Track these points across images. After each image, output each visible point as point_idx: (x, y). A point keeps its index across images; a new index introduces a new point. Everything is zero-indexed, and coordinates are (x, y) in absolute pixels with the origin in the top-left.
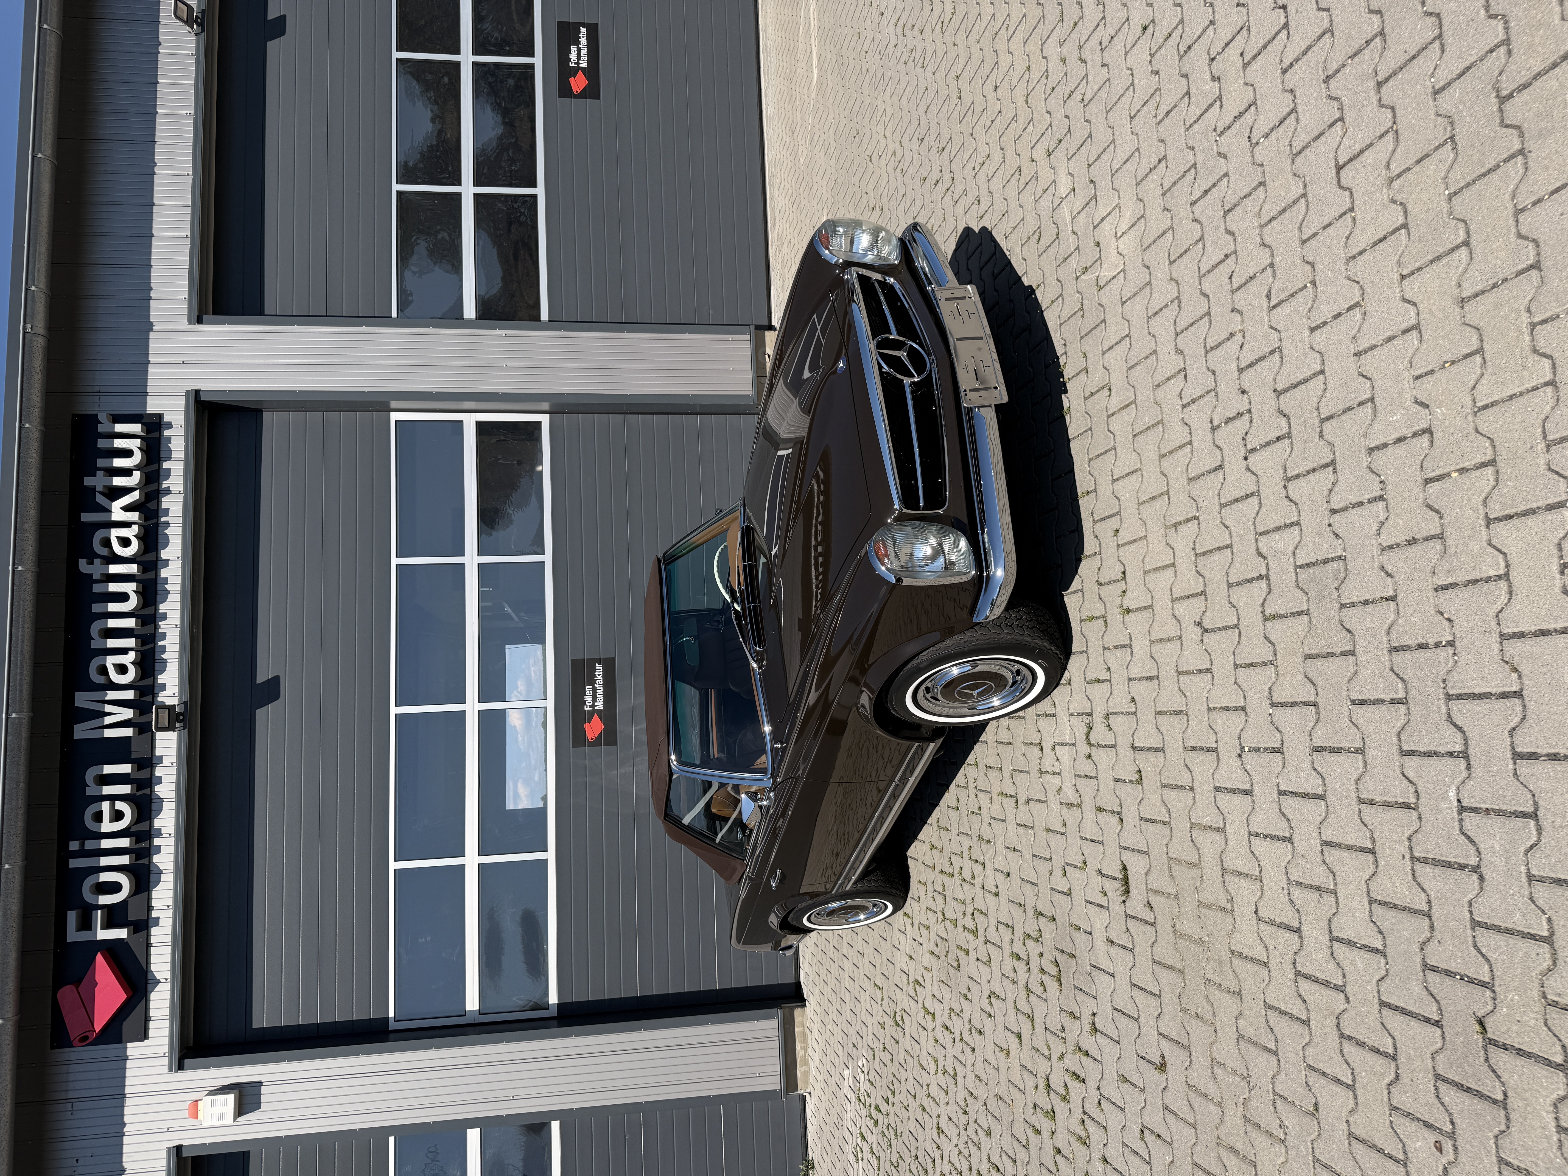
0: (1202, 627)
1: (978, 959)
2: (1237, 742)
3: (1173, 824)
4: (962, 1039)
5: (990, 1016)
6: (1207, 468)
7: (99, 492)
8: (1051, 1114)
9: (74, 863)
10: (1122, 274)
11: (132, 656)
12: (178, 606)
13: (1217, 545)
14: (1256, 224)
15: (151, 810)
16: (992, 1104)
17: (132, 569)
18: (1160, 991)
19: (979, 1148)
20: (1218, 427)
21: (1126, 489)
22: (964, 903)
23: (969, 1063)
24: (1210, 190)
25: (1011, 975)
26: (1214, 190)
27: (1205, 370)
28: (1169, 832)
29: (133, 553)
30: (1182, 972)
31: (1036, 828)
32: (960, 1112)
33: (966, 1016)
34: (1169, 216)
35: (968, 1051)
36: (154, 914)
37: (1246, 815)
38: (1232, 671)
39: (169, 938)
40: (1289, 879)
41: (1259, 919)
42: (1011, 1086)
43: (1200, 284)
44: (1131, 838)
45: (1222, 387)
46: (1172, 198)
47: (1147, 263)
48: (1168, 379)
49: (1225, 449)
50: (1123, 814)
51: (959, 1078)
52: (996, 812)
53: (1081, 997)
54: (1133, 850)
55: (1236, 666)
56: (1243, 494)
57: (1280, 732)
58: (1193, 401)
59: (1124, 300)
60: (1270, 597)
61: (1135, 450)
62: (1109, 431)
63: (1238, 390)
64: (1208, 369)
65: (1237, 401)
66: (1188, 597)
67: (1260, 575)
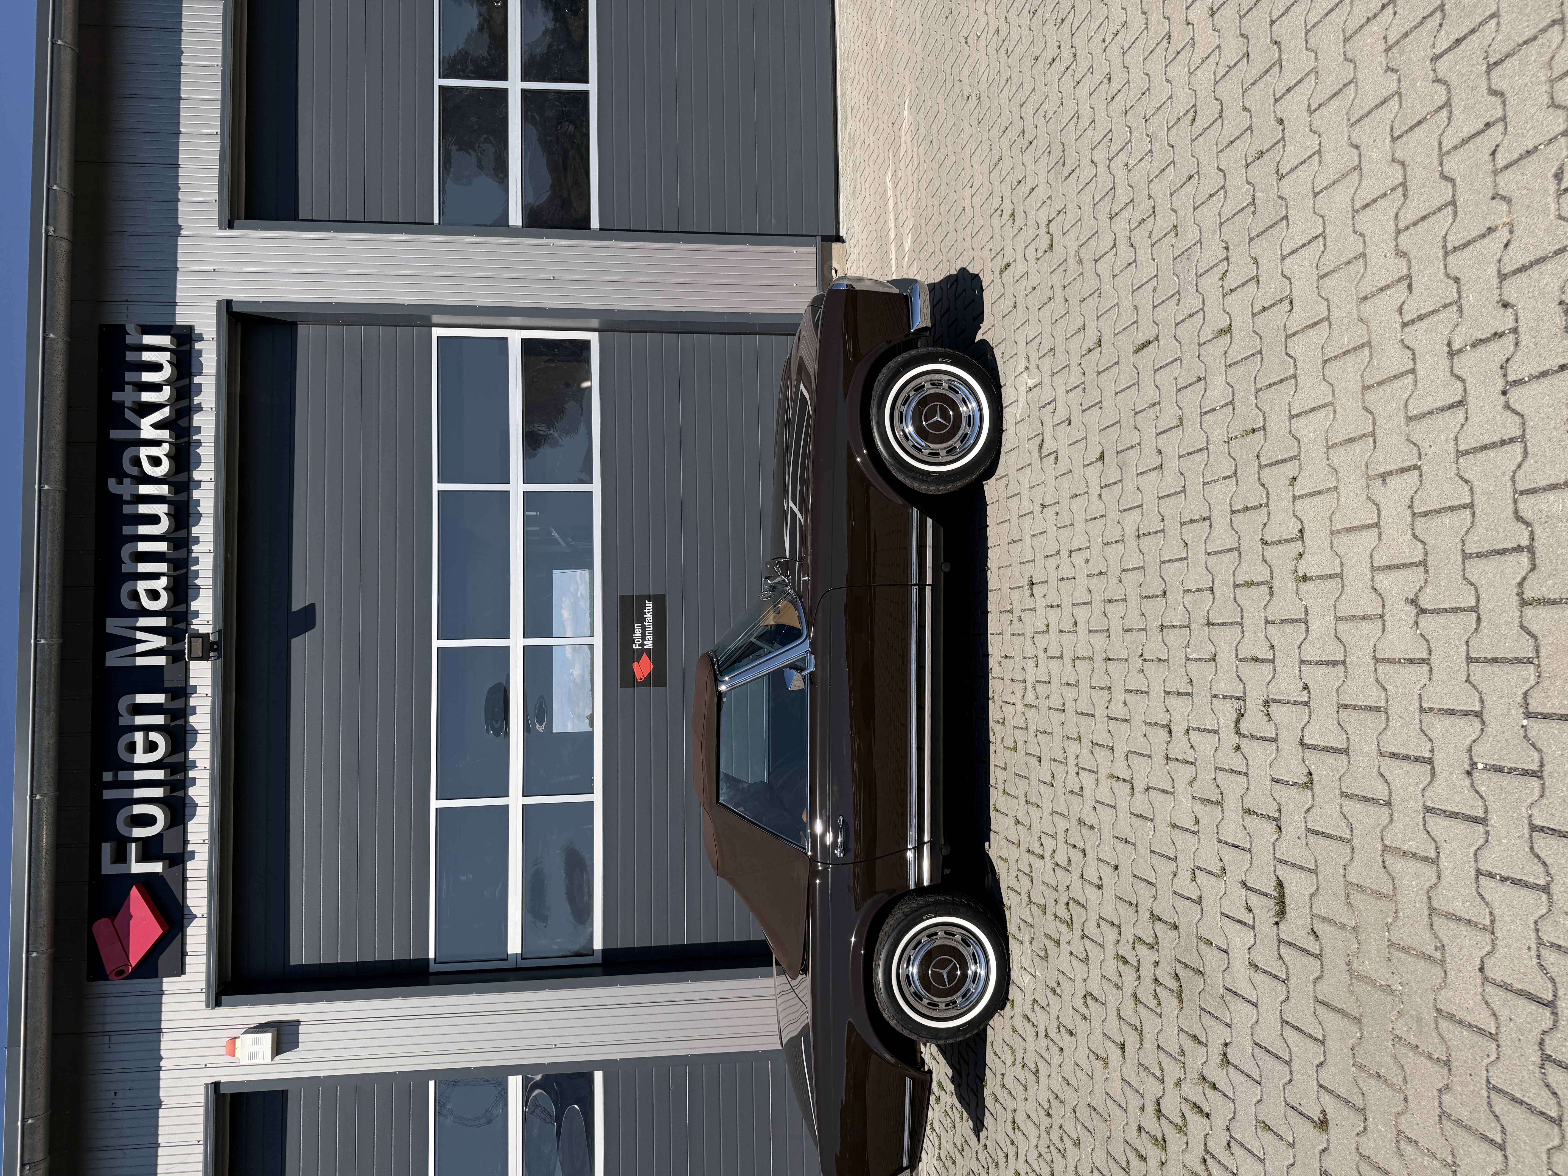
0: (1417, 606)
1: (1071, 953)
2: (1465, 756)
3: (1356, 843)
4: (1047, 1036)
5: (1085, 1018)
6: (1439, 404)
7: (128, 408)
8: (1162, 1143)
10: (1316, 157)
13: (1449, 504)
14: (1543, 79)
15: (186, 741)
16: (1083, 1113)
18: (1324, 1036)
19: (1064, 1157)
20: (1460, 351)
21: (1307, 429)
22: (1056, 889)
23: (1055, 1062)
24: (1464, 38)
25: (1115, 978)
26: (1473, 37)
27: (1442, 276)
28: (1349, 851)
30: (1358, 1020)
31: (1157, 820)
32: (1042, 1113)
33: (1054, 1012)
34: (1395, 77)
35: (1055, 1050)
36: (190, 848)
37: (1474, 848)
38: (1464, 665)
39: (205, 873)
40: (1539, 938)
41: (1486, 979)
42: (1108, 1099)
43: (1441, 164)
44: (1291, 849)
45: (1469, 298)
46: (1402, 54)
47: (1356, 141)
48: (1382, 290)
49: (1470, 380)
50: (1282, 821)
51: (1042, 1079)
52: (1104, 794)
53: (1207, 1020)
54: (1294, 865)
55: (1470, 660)
56: (1496, 439)
57: (1539, 750)
58: (1421, 318)
59: (1317, 190)
60: (1533, 576)
61: (1324, 380)
62: (1287, 354)
63: (1498, 302)
64: (1448, 276)
65: (1495, 317)
66: (1398, 567)
67: (1519, 546)
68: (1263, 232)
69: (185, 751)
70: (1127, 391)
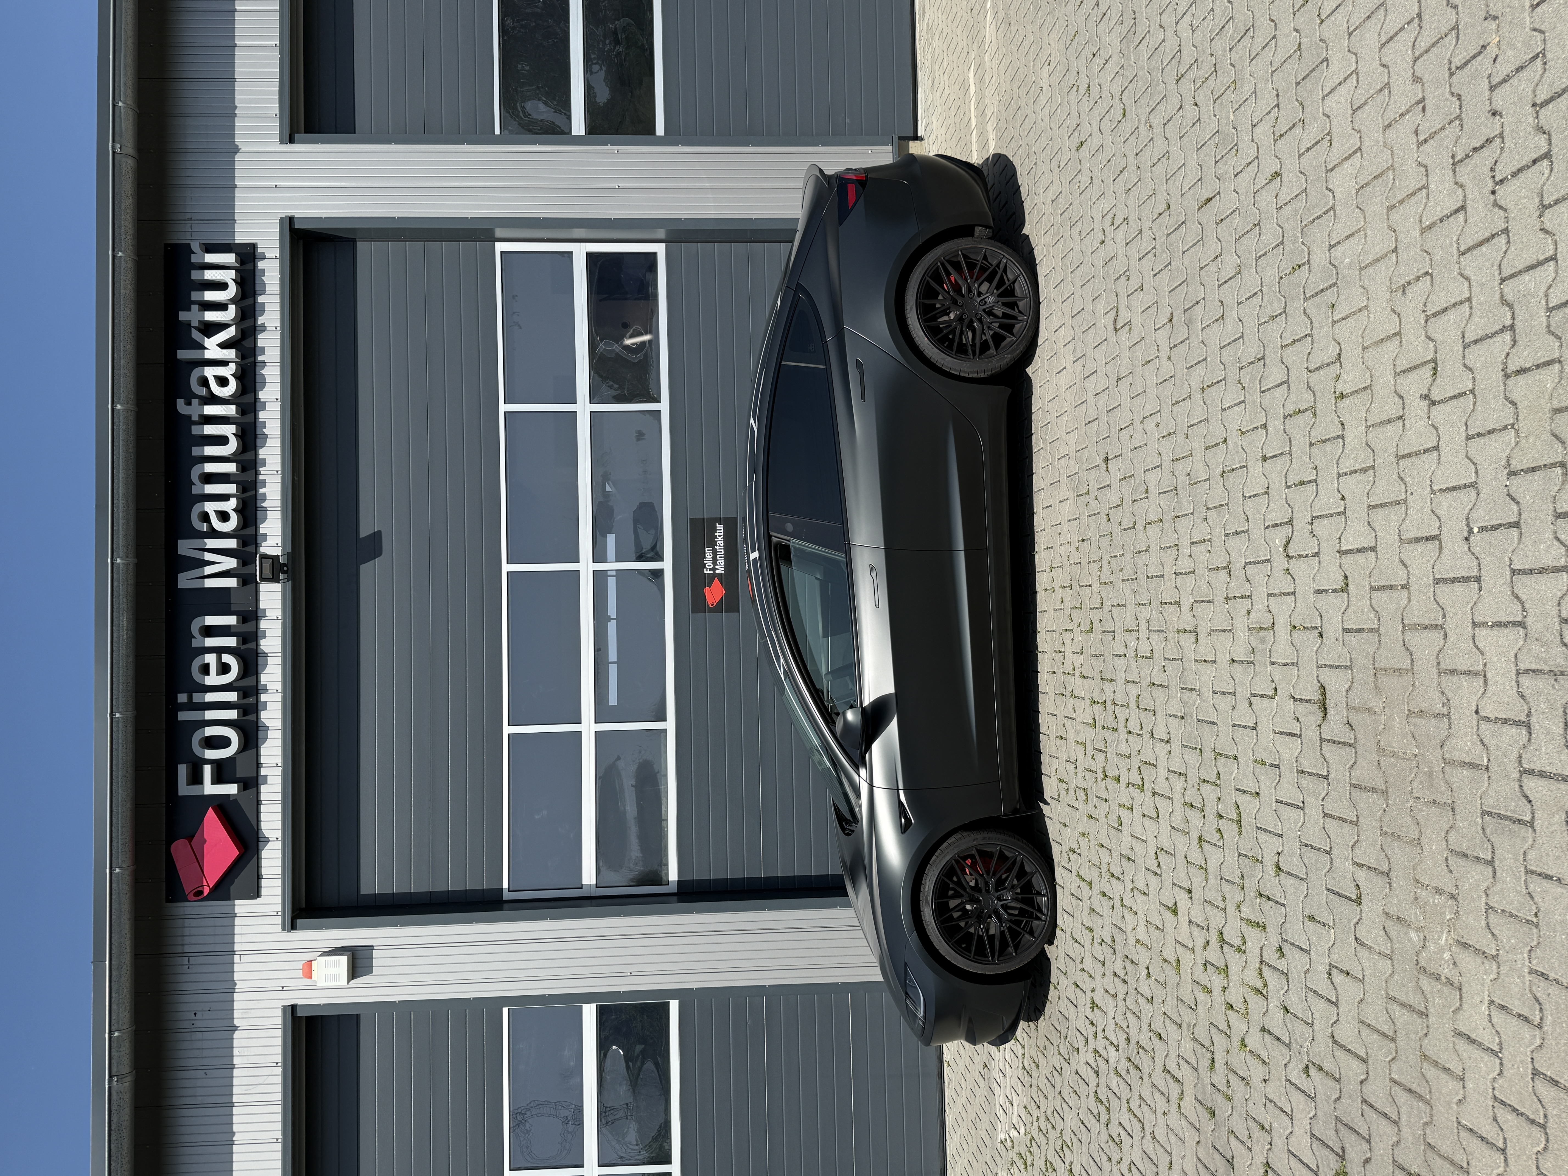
0: (1429, 399)
1: (1144, 815)
2: (1464, 523)
3: (1382, 630)
4: (1122, 905)
5: (1157, 875)
6: (1446, 213)
7: (195, 328)
8: (1224, 969)
9: (183, 716)
11: (233, 502)
12: (278, 451)
13: (1453, 301)
15: (257, 665)
16: (1156, 969)
17: (231, 410)
18: (1358, 817)
19: (1139, 1017)
20: (1462, 161)
21: (1345, 255)
22: (1129, 757)
23: (1130, 928)
25: (1182, 826)
27: (1448, 95)
28: (1377, 639)
29: (231, 393)
30: (1384, 792)
31: (1219, 661)
32: (1119, 983)
33: (1128, 879)
35: (1129, 916)
36: (263, 772)
37: (1471, 605)
38: (1463, 443)
39: (279, 797)
40: (1518, 668)
41: (1481, 719)
42: (1178, 946)
44: (1331, 652)
45: (1468, 113)
48: (1402, 115)
49: (1469, 186)
50: (1324, 628)
51: (1118, 946)
52: (1171, 651)
53: (1264, 838)
54: (1333, 666)
55: (1468, 437)
56: (1487, 235)
57: (1518, 503)
58: (1432, 136)
59: (1351, 30)
60: (1514, 351)
61: (1358, 207)
62: (1327, 189)
63: (1489, 112)
64: (1453, 94)
65: (1486, 126)
66: (1415, 367)
67: (1504, 327)
68: (1308, 75)
69: (257, 674)
70: (1193, 249)
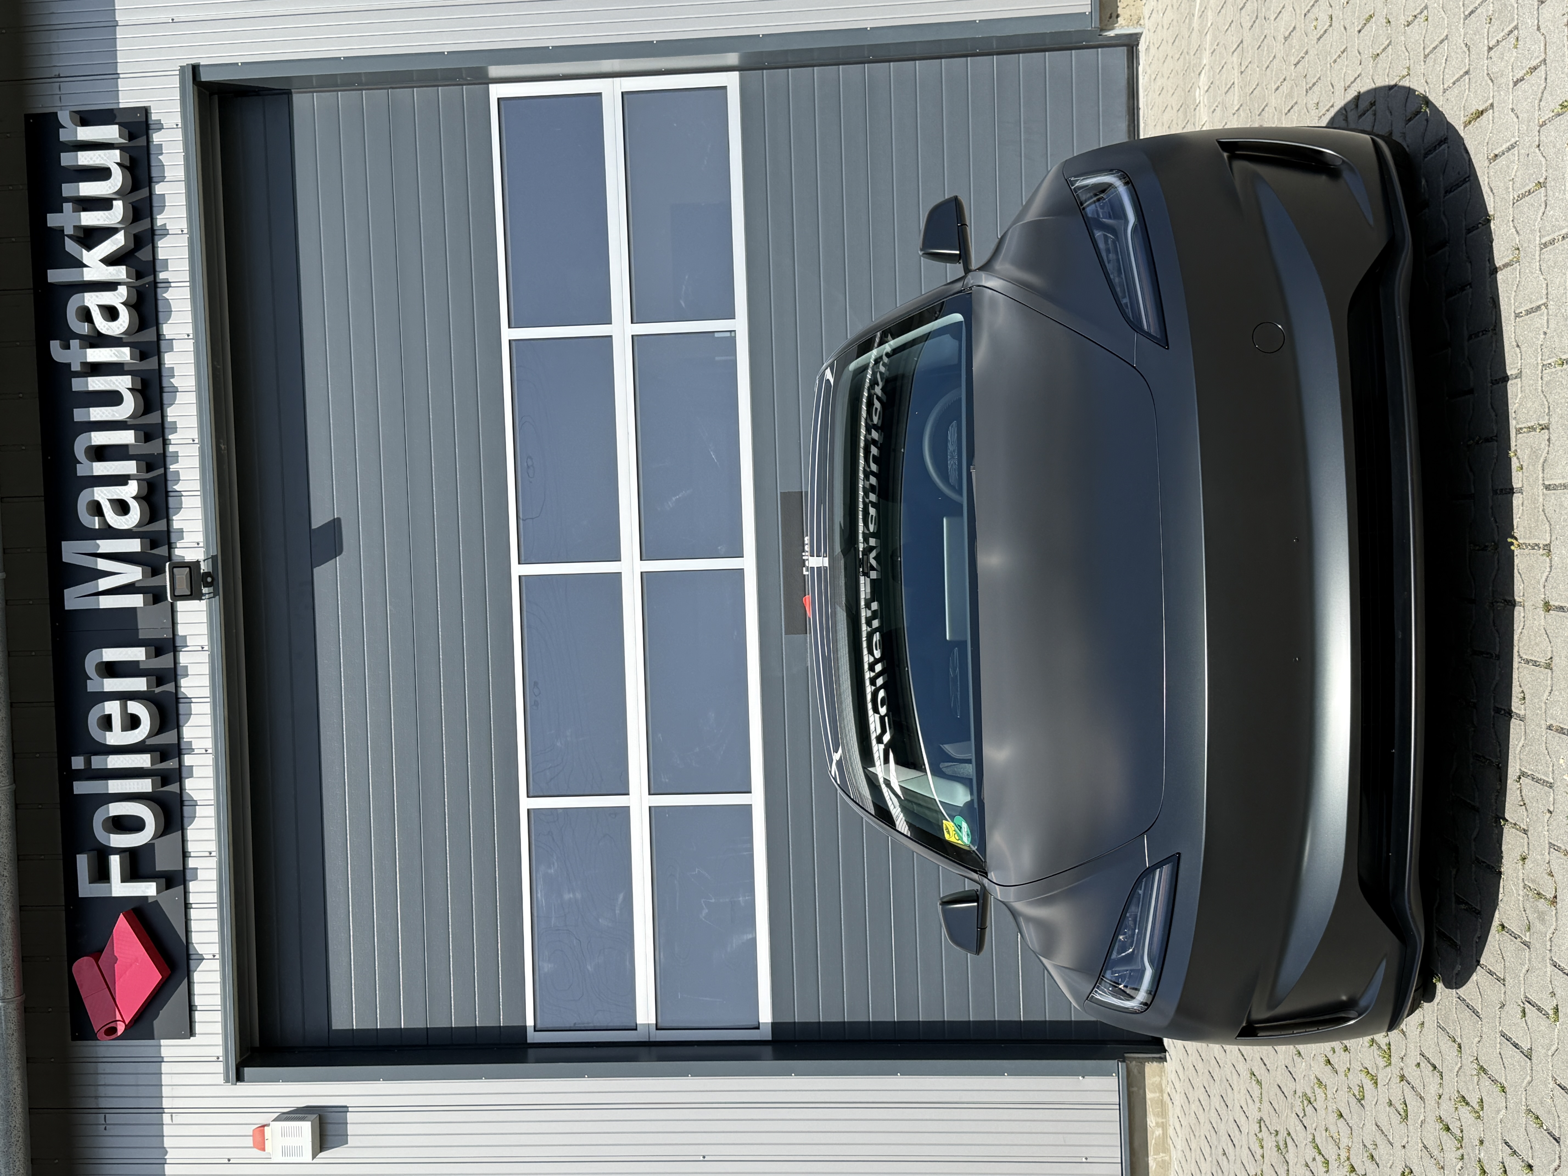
7: (70, 237)
9: (81, 788)
11: (133, 486)
12: (193, 410)
15: (178, 715)
17: (123, 354)
29: (123, 330)
36: (192, 863)
39: (214, 898)
69: (178, 727)
